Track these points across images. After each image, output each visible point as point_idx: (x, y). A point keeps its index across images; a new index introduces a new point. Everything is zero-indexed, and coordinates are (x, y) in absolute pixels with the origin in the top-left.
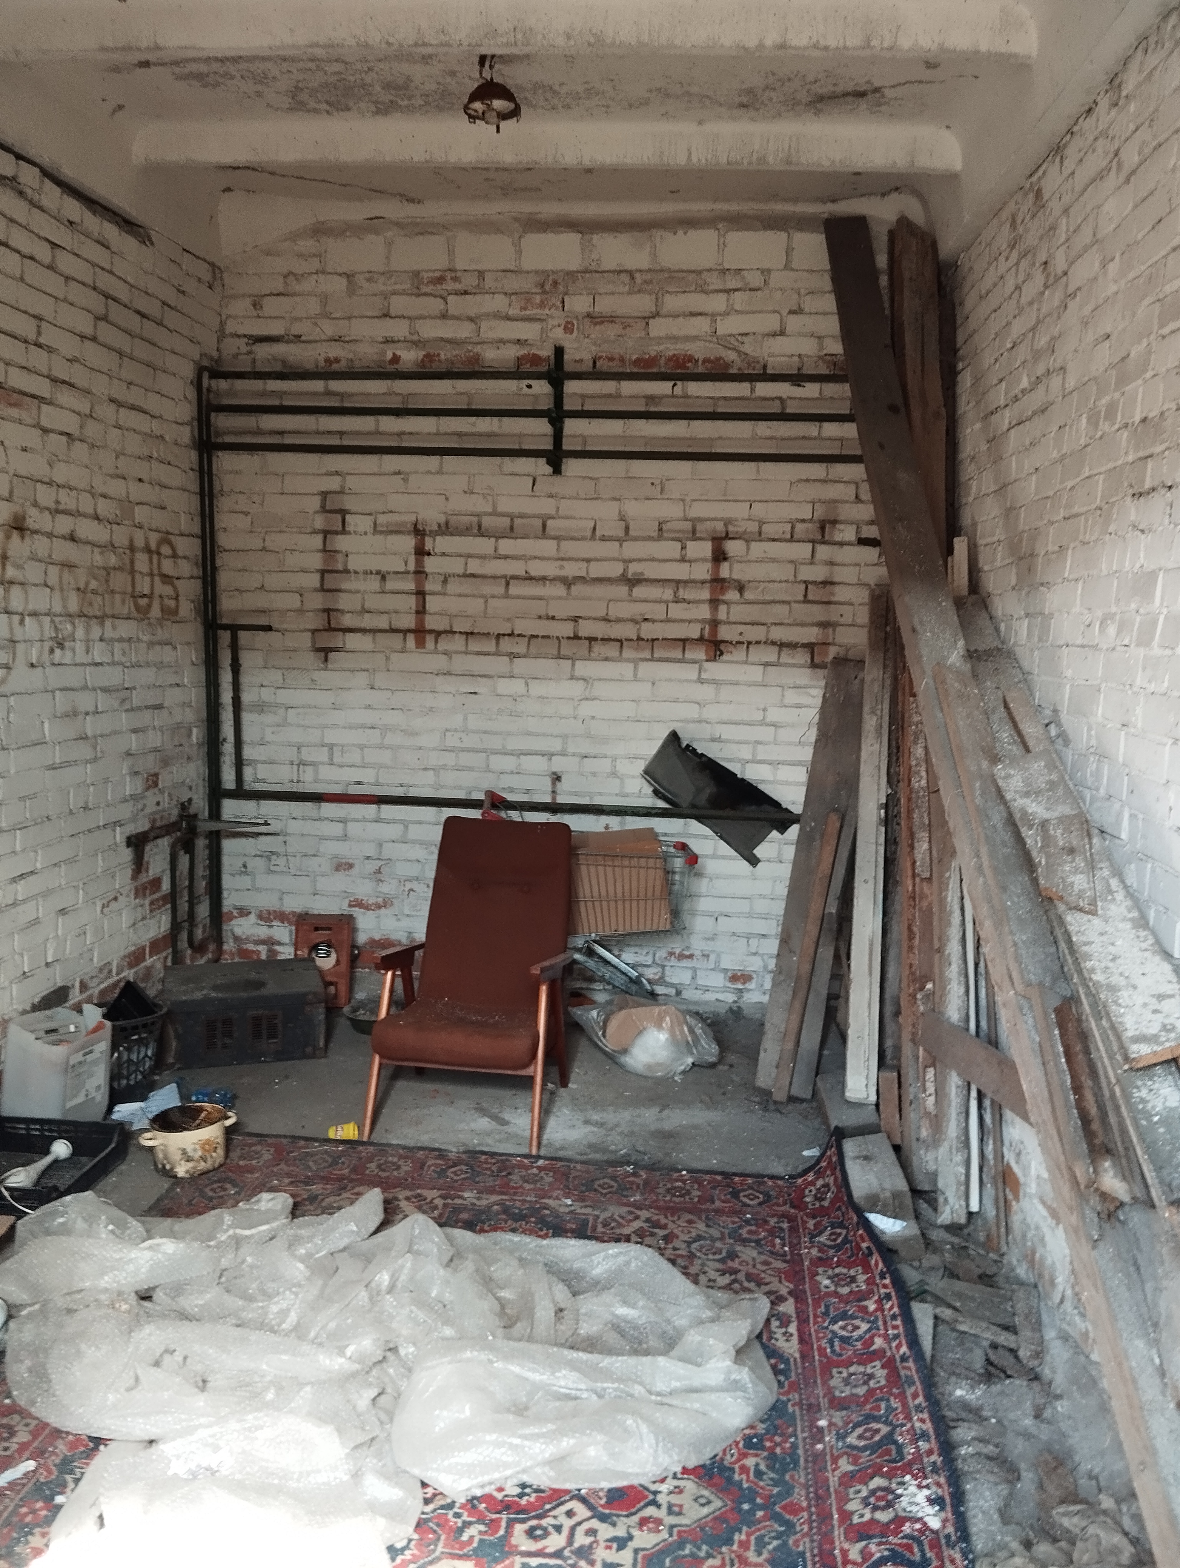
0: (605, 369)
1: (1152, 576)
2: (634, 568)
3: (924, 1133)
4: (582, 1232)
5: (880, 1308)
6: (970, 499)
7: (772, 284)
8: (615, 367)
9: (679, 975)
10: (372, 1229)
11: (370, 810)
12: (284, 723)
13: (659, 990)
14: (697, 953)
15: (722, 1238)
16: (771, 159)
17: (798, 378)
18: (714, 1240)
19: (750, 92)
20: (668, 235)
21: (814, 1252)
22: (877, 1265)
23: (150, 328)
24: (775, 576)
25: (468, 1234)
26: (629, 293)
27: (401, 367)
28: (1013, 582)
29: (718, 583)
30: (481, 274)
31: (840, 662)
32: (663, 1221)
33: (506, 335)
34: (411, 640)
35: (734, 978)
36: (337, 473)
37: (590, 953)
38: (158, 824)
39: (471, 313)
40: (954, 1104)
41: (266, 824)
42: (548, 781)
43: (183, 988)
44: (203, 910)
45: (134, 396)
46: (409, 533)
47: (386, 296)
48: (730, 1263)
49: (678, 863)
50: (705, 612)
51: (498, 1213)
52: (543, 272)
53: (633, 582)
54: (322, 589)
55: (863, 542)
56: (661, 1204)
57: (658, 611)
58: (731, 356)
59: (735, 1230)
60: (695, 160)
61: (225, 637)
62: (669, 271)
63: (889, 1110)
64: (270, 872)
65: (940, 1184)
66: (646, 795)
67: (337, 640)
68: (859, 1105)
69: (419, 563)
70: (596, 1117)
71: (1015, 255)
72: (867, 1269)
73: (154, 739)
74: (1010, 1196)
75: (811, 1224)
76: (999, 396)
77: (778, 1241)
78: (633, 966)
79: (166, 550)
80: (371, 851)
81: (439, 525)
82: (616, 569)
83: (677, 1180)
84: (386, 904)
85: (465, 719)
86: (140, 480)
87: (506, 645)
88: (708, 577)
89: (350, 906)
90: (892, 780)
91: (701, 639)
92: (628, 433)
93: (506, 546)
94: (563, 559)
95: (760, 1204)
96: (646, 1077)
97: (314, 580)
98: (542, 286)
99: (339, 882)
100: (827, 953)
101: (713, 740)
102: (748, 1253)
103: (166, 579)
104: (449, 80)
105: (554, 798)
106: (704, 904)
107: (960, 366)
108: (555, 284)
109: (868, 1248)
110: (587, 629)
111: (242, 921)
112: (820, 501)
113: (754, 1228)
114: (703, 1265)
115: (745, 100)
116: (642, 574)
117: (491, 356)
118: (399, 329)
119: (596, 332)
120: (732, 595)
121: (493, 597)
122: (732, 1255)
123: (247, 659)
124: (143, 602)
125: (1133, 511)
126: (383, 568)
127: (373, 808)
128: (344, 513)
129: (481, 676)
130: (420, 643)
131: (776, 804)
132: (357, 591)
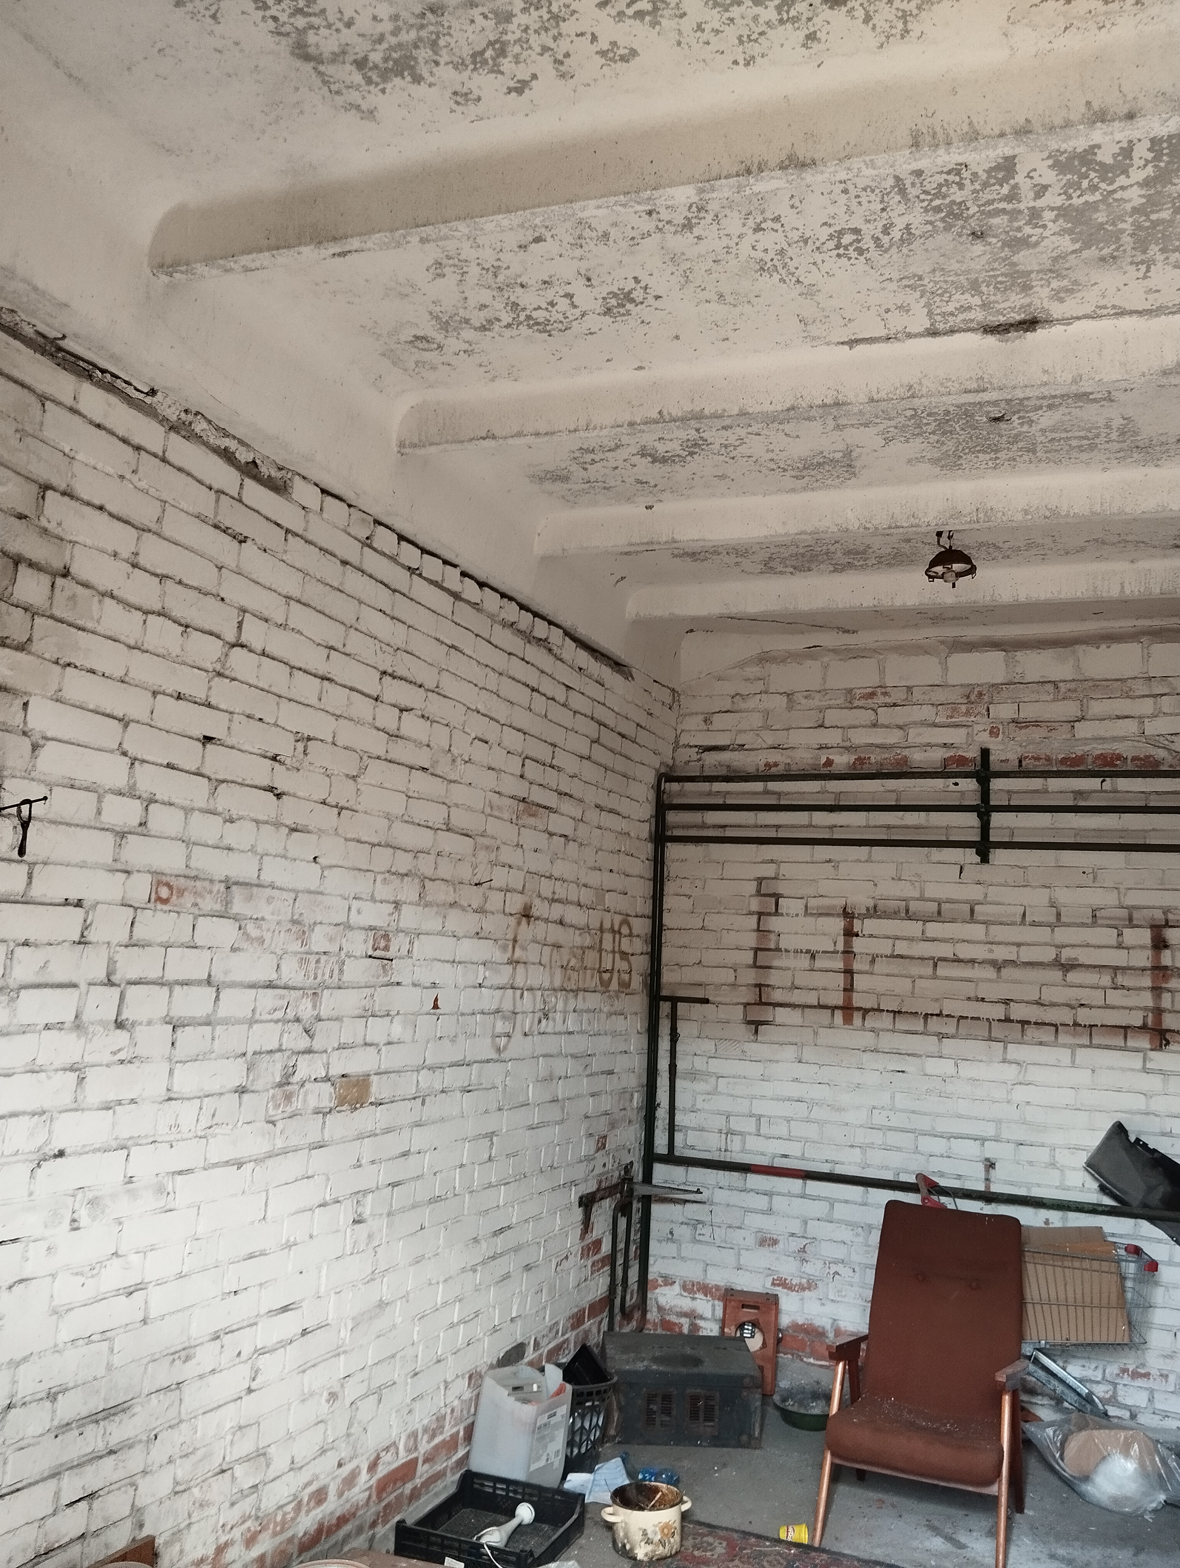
0: (1031, 768)
2: (1067, 954)
8: (1041, 766)
11: (796, 1184)
12: (715, 1092)
20: (1091, 650)
23: (627, 746)
26: (1054, 701)
27: (835, 769)
29: (1160, 971)
30: (909, 689)
33: (933, 741)
34: (839, 1016)
36: (772, 861)
37: (1038, 1362)
38: (603, 1185)
39: (900, 722)
41: (698, 1192)
42: (981, 1167)
43: (625, 1357)
44: (633, 1275)
45: (611, 802)
46: (838, 915)
47: (822, 710)
49: (1131, 1268)
52: (968, 685)
53: (1067, 967)
54: (755, 965)
57: (1096, 997)
58: (1161, 754)
60: (1128, 592)
61: (665, 1008)
62: (1092, 680)
64: (695, 1241)
66: (1089, 1190)
67: (767, 1014)
69: (847, 944)
73: (606, 1103)
78: (1082, 1381)
79: (625, 930)
80: (795, 1227)
81: (868, 909)
82: (1050, 955)
84: (810, 1285)
85: (893, 1098)
86: (611, 871)
87: (934, 1024)
88: (1149, 964)
89: (773, 1284)
91: (1144, 1027)
92: (1057, 825)
93: (934, 929)
94: (992, 943)
96: (1111, 1511)
97: (748, 958)
98: (968, 697)
99: (763, 1258)
101: (1163, 1134)
103: (624, 955)
105: (988, 1187)
108: (980, 694)
110: (1018, 1012)
111: (665, 1290)
115: (1178, 542)
116: (1076, 959)
117: (918, 758)
118: (832, 737)
119: (1022, 735)
120: (1175, 983)
121: (921, 977)
123: (683, 1028)
124: (606, 976)
126: (813, 948)
127: (799, 1182)
128: (777, 896)
129: (909, 1055)
130: (848, 1020)
132: (787, 969)
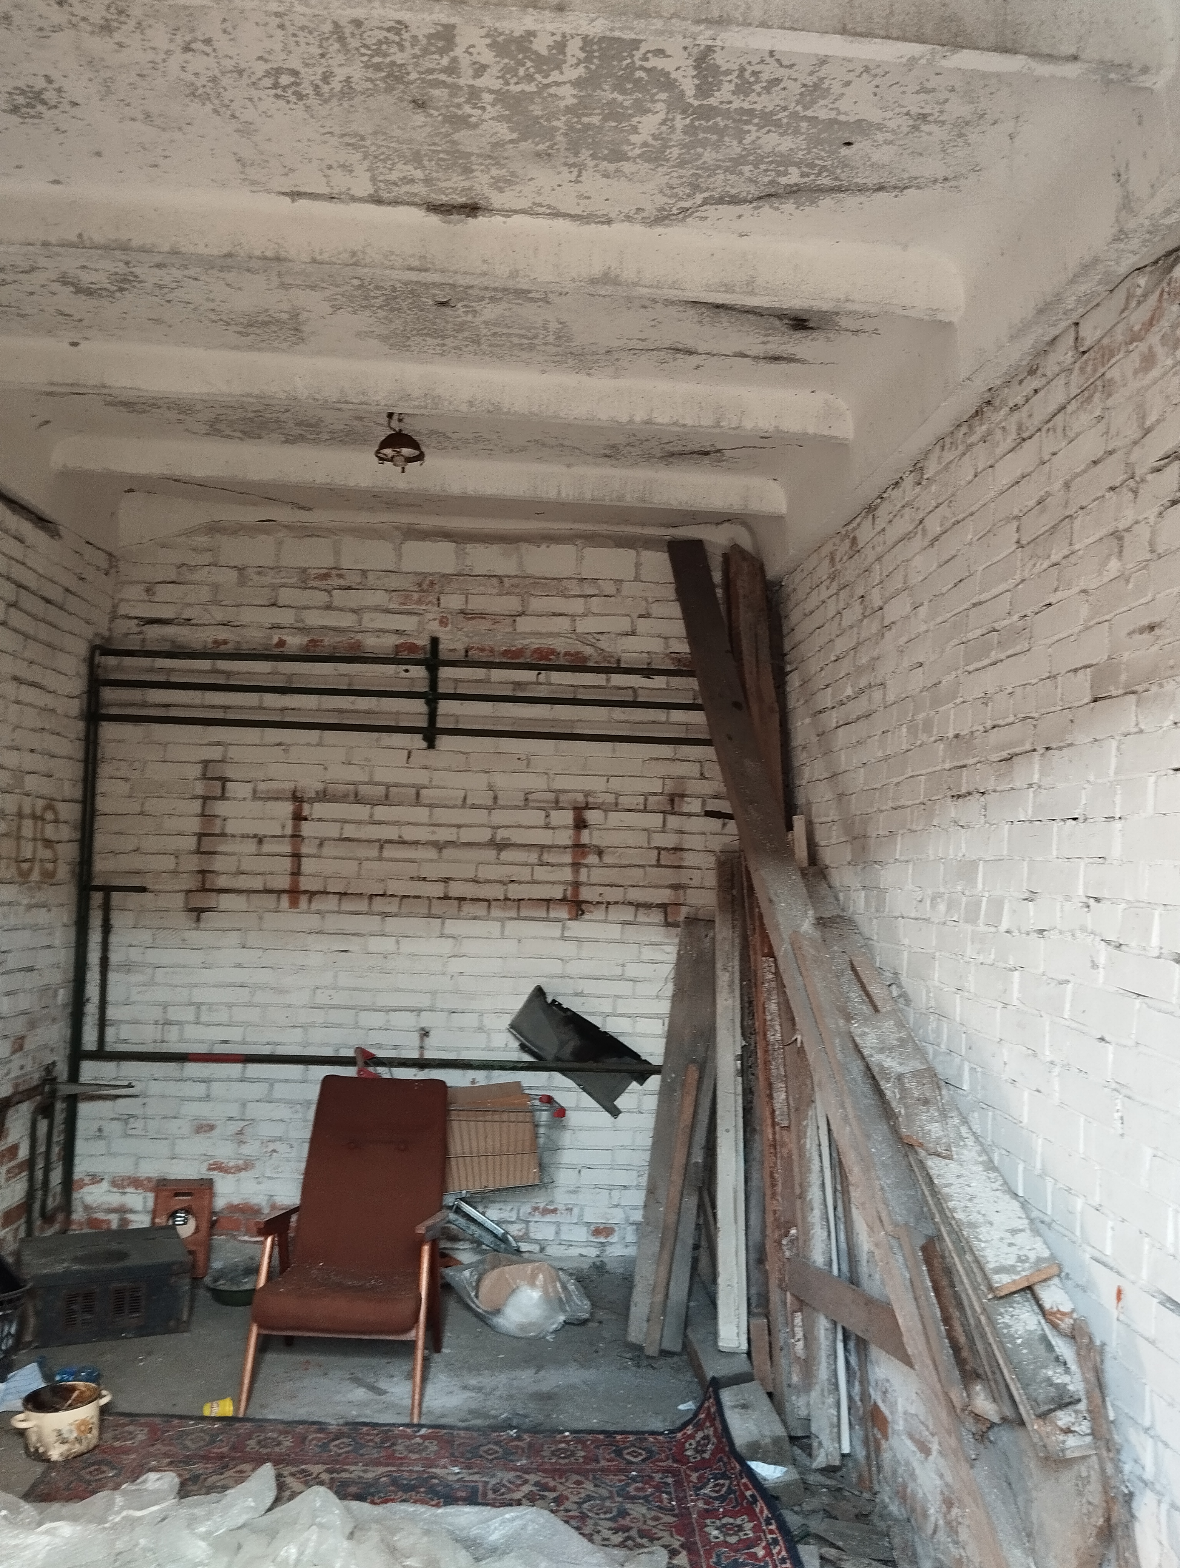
0: (476, 658)
1: (974, 864)
2: (502, 834)
3: (795, 1379)
4: (472, 1499)
5: (769, 1554)
6: (804, 782)
7: (624, 592)
8: (485, 657)
9: (542, 1230)
10: (268, 1505)
11: (235, 1069)
12: (152, 983)
13: (524, 1247)
14: (561, 1207)
15: (611, 1497)
16: (628, 498)
17: (647, 672)
18: (603, 1499)
19: (614, 447)
20: (532, 547)
21: (701, 1504)
22: (762, 1512)
23: (53, 614)
24: (631, 842)
25: (365, 1506)
26: (499, 594)
27: (287, 650)
28: (849, 858)
29: (579, 848)
30: (364, 572)
31: (692, 921)
32: (552, 1484)
33: (386, 626)
34: (285, 900)
35: (597, 1232)
36: (219, 744)
37: (458, 1210)
38: (21, 1088)
39: (354, 605)
40: (823, 1347)
41: (130, 1086)
42: (416, 1036)
43: (43, 1261)
44: (56, 1177)
45: (34, 674)
46: (287, 799)
47: (275, 588)
48: (622, 1522)
49: (544, 1116)
50: (567, 874)
51: (386, 1485)
52: (421, 573)
53: (501, 846)
54: (199, 852)
55: (709, 814)
56: (547, 1466)
57: (524, 873)
58: (588, 651)
59: (623, 1488)
60: (564, 495)
61: (97, 898)
62: (535, 578)
63: (760, 1357)
64: (127, 1136)
65: (814, 1429)
66: (511, 1050)
67: (211, 900)
68: (731, 1354)
69: (296, 827)
70: (473, 1382)
71: (835, 586)
72: (753, 1517)
73: (24, 1002)
74: (879, 1436)
75: (694, 1476)
76: (826, 699)
77: (665, 1496)
78: (498, 1223)
79: (50, 816)
80: (233, 1110)
81: (317, 793)
82: (484, 835)
83: (561, 1442)
84: (247, 1166)
85: (336, 977)
86: (32, 751)
87: (379, 904)
88: (570, 843)
89: (209, 1169)
90: (747, 1032)
91: (564, 900)
92: (497, 713)
93: (381, 812)
94: (435, 825)
95: (644, 1460)
96: (518, 1338)
97: (191, 843)
98: (420, 585)
99: (200, 1145)
100: (691, 1202)
101: (576, 995)
102: (638, 1510)
103: (48, 843)
104: (356, 423)
105: (422, 1054)
106: (567, 1157)
107: (788, 668)
108: (432, 584)
109: (752, 1496)
110: (456, 889)
111: (93, 1188)
112: (669, 777)
113: (640, 1485)
114: (596, 1524)
115: (608, 452)
116: (509, 839)
117: (371, 643)
118: (286, 617)
119: (469, 626)
120: (592, 859)
121: (367, 859)
122: (623, 1513)
123: (118, 919)
124: (25, 866)
125: (953, 809)
126: (261, 832)
127: (238, 1067)
128: (224, 780)
129: (353, 935)
130: (294, 903)
131: (636, 1056)
132: (233, 854)
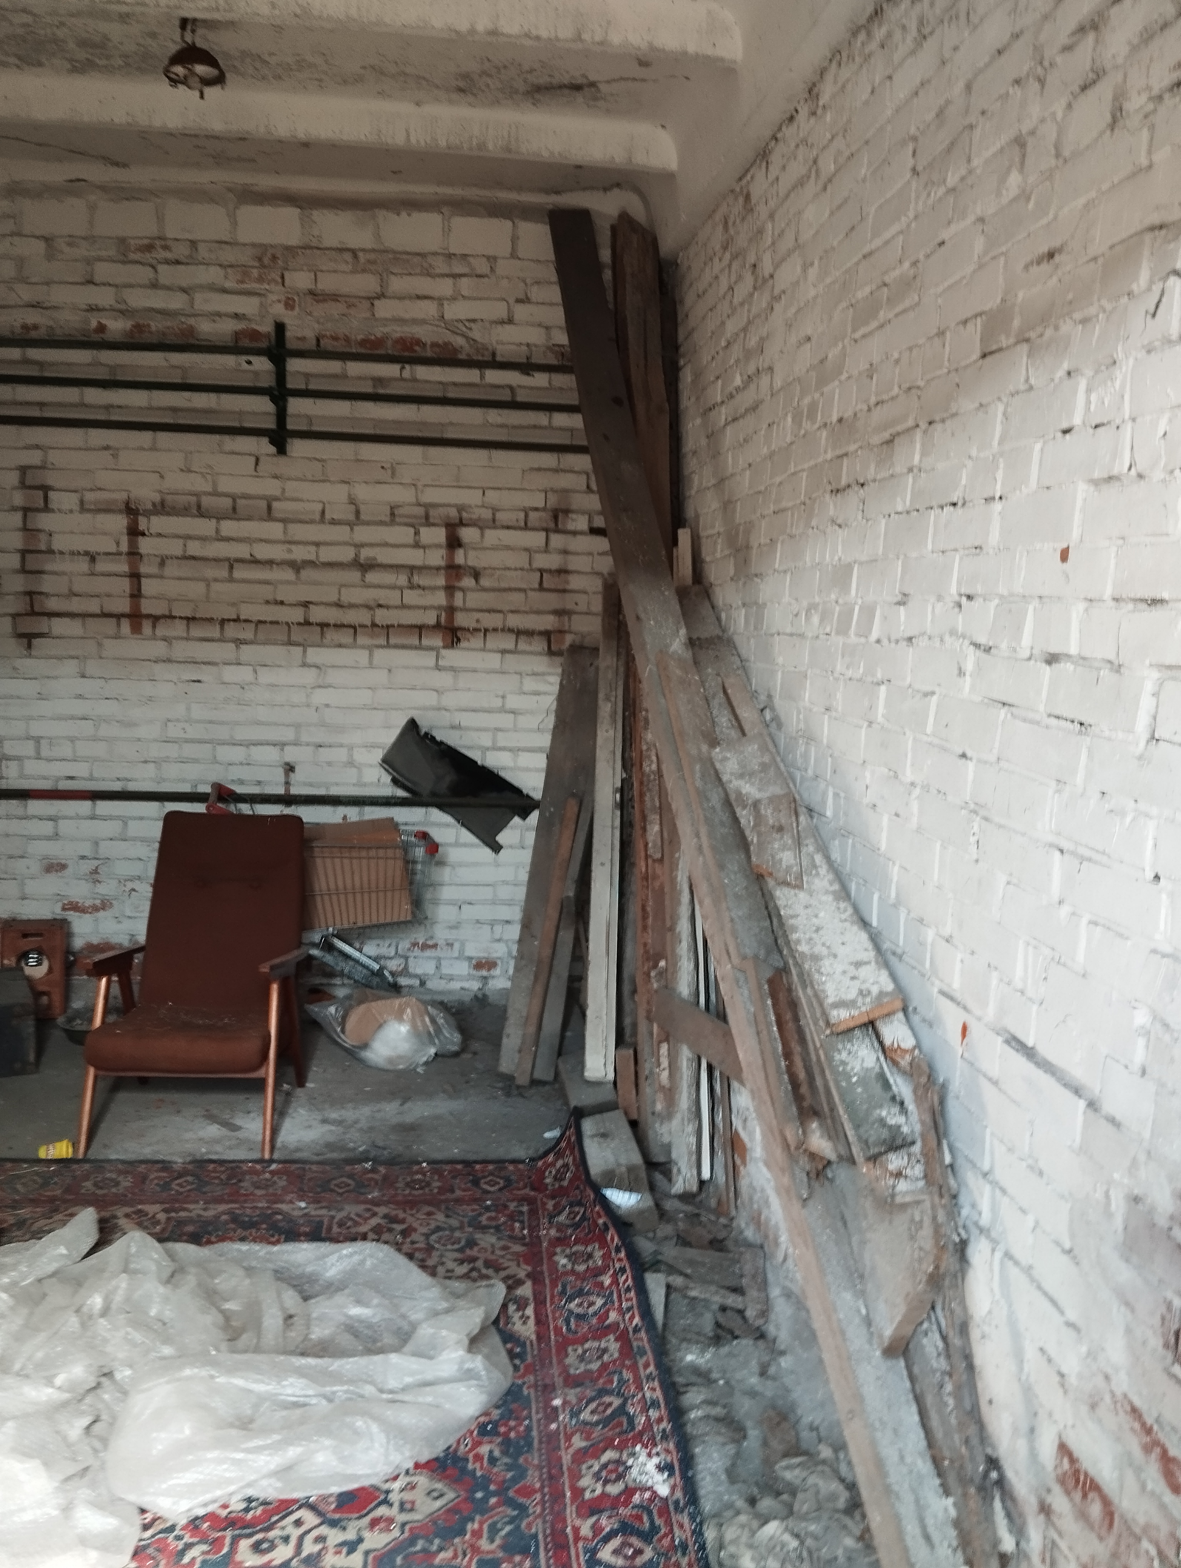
0: (330, 348)
1: (849, 568)
2: (365, 553)
3: (659, 1107)
4: (317, 1234)
5: (615, 1282)
6: (693, 492)
7: (499, 271)
8: (339, 346)
9: (422, 965)
10: (84, 1252)
11: (84, 806)
13: (403, 981)
14: (441, 942)
15: (461, 1228)
16: (490, 146)
17: (527, 367)
18: (452, 1229)
19: (467, 76)
20: (391, 216)
21: (553, 1232)
22: (612, 1239)
24: (510, 563)
25: (191, 1248)
26: (352, 272)
27: (108, 337)
28: (732, 572)
29: (453, 570)
30: (193, 244)
31: (576, 649)
32: (401, 1215)
33: (223, 309)
34: (126, 625)
35: (479, 966)
36: (37, 447)
37: (329, 947)
39: (184, 284)
40: (685, 1077)
42: (281, 772)
46: (120, 511)
47: (89, 261)
48: (468, 1252)
49: (420, 852)
50: (441, 599)
51: (226, 1223)
52: (261, 245)
53: (366, 567)
54: (23, 570)
55: (595, 531)
56: (400, 1198)
57: (393, 597)
58: (459, 341)
59: (474, 1218)
60: (414, 141)
62: (394, 252)
63: (625, 1087)
65: (674, 1155)
66: (384, 785)
67: (43, 624)
68: (598, 1084)
69: (133, 544)
70: (334, 1115)
71: (728, 256)
72: (603, 1244)
74: (738, 1161)
75: (550, 1205)
76: (716, 393)
77: (517, 1225)
78: (376, 959)
80: (86, 849)
81: (154, 504)
82: (346, 554)
83: (417, 1173)
84: (105, 905)
85: (188, 709)
87: (231, 631)
88: (442, 563)
89: (64, 909)
90: (626, 764)
91: (438, 626)
92: (357, 415)
93: (229, 527)
94: (290, 542)
95: (500, 1190)
96: (387, 1071)
97: (14, 561)
98: (260, 259)
99: (51, 885)
100: (567, 937)
101: (453, 727)
102: (488, 1240)
104: (149, 41)
105: (287, 790)
106: (447, 893)
107: (682, 362)
108: (274, 258)
109: (605, 1224)
110: (318, 614)
112: (552, 490)
113: (493, 1214)
114: (441, 1256)
115: (462, 84)
116: (374, 559)
117: (205, 328)
118: (104, 297)
119: (319, 310)
120: (468, 582)
121: (216, 580)
122: (471, 1243)
125: (831, 506)
126: (92, 549)
127: (87, 804)
128: (46, 489)
129: (204, 663)
130: (136, 629)
131: (517, 791)
132: (64, 573)
